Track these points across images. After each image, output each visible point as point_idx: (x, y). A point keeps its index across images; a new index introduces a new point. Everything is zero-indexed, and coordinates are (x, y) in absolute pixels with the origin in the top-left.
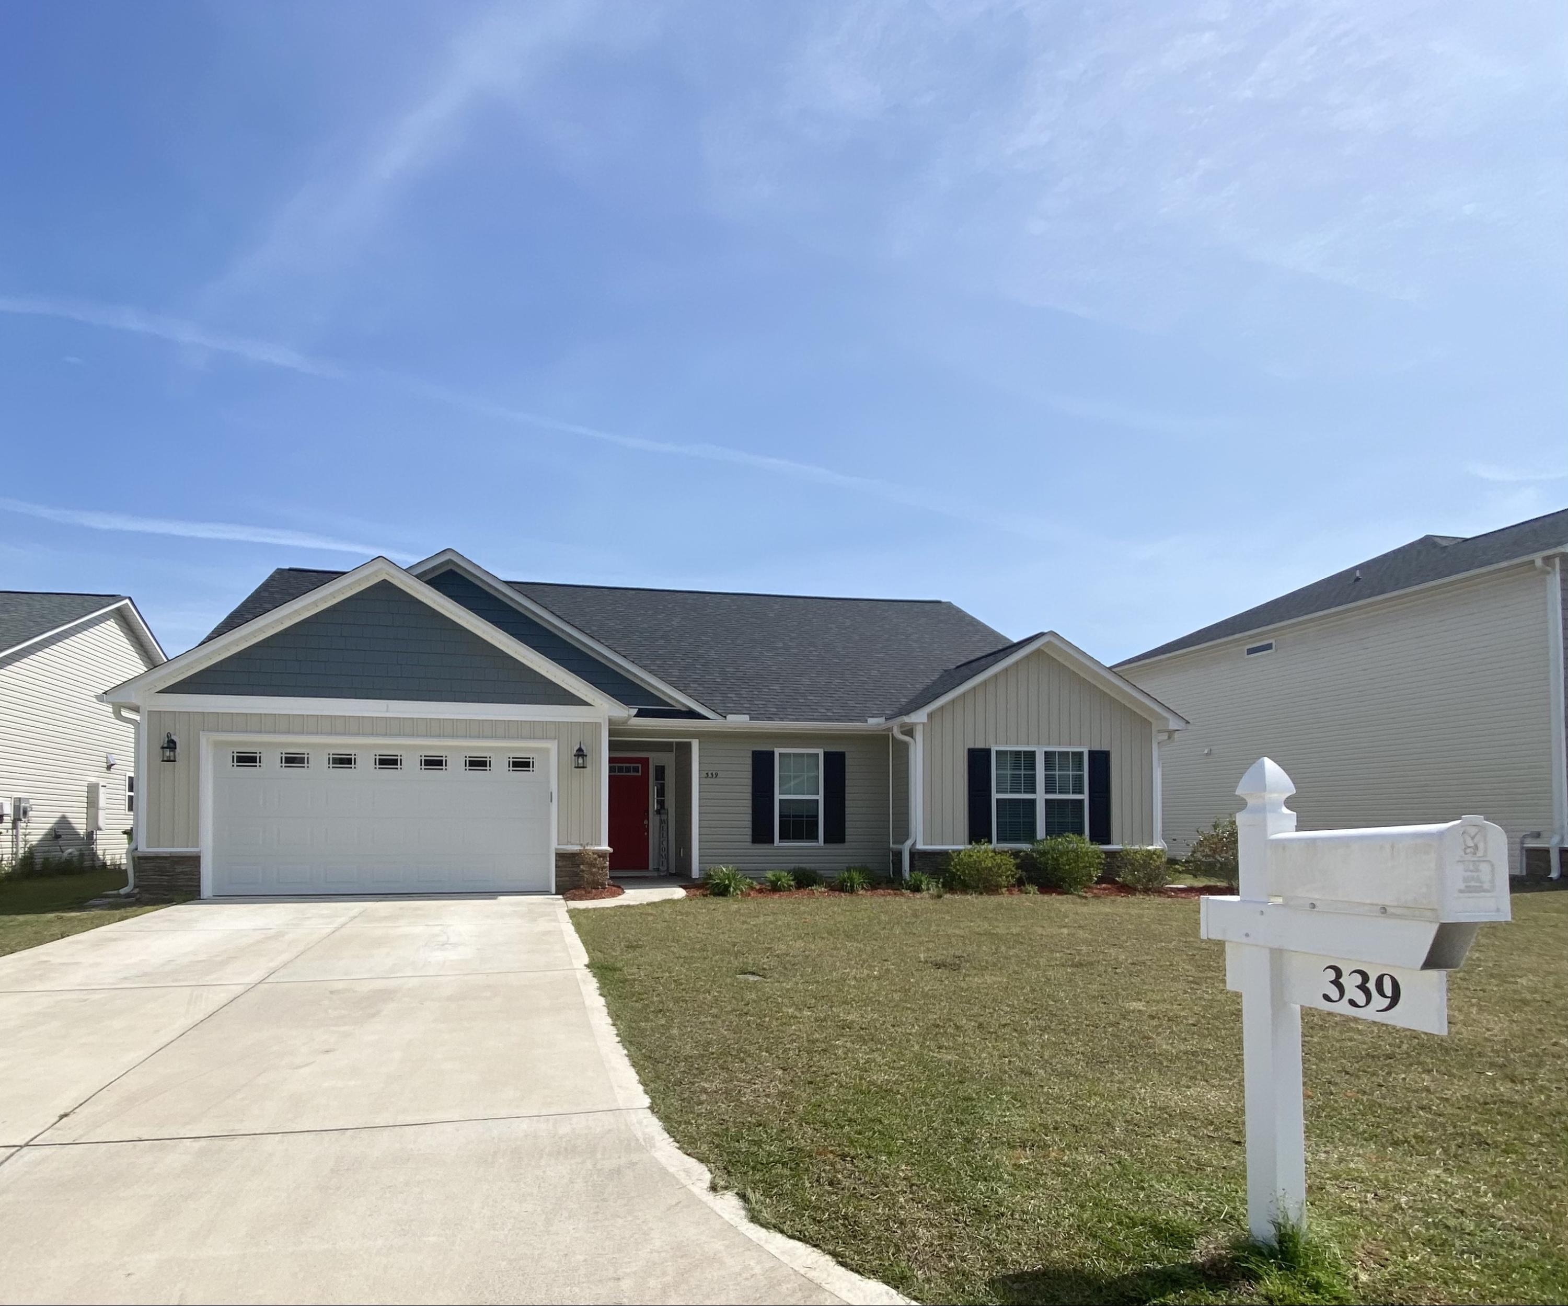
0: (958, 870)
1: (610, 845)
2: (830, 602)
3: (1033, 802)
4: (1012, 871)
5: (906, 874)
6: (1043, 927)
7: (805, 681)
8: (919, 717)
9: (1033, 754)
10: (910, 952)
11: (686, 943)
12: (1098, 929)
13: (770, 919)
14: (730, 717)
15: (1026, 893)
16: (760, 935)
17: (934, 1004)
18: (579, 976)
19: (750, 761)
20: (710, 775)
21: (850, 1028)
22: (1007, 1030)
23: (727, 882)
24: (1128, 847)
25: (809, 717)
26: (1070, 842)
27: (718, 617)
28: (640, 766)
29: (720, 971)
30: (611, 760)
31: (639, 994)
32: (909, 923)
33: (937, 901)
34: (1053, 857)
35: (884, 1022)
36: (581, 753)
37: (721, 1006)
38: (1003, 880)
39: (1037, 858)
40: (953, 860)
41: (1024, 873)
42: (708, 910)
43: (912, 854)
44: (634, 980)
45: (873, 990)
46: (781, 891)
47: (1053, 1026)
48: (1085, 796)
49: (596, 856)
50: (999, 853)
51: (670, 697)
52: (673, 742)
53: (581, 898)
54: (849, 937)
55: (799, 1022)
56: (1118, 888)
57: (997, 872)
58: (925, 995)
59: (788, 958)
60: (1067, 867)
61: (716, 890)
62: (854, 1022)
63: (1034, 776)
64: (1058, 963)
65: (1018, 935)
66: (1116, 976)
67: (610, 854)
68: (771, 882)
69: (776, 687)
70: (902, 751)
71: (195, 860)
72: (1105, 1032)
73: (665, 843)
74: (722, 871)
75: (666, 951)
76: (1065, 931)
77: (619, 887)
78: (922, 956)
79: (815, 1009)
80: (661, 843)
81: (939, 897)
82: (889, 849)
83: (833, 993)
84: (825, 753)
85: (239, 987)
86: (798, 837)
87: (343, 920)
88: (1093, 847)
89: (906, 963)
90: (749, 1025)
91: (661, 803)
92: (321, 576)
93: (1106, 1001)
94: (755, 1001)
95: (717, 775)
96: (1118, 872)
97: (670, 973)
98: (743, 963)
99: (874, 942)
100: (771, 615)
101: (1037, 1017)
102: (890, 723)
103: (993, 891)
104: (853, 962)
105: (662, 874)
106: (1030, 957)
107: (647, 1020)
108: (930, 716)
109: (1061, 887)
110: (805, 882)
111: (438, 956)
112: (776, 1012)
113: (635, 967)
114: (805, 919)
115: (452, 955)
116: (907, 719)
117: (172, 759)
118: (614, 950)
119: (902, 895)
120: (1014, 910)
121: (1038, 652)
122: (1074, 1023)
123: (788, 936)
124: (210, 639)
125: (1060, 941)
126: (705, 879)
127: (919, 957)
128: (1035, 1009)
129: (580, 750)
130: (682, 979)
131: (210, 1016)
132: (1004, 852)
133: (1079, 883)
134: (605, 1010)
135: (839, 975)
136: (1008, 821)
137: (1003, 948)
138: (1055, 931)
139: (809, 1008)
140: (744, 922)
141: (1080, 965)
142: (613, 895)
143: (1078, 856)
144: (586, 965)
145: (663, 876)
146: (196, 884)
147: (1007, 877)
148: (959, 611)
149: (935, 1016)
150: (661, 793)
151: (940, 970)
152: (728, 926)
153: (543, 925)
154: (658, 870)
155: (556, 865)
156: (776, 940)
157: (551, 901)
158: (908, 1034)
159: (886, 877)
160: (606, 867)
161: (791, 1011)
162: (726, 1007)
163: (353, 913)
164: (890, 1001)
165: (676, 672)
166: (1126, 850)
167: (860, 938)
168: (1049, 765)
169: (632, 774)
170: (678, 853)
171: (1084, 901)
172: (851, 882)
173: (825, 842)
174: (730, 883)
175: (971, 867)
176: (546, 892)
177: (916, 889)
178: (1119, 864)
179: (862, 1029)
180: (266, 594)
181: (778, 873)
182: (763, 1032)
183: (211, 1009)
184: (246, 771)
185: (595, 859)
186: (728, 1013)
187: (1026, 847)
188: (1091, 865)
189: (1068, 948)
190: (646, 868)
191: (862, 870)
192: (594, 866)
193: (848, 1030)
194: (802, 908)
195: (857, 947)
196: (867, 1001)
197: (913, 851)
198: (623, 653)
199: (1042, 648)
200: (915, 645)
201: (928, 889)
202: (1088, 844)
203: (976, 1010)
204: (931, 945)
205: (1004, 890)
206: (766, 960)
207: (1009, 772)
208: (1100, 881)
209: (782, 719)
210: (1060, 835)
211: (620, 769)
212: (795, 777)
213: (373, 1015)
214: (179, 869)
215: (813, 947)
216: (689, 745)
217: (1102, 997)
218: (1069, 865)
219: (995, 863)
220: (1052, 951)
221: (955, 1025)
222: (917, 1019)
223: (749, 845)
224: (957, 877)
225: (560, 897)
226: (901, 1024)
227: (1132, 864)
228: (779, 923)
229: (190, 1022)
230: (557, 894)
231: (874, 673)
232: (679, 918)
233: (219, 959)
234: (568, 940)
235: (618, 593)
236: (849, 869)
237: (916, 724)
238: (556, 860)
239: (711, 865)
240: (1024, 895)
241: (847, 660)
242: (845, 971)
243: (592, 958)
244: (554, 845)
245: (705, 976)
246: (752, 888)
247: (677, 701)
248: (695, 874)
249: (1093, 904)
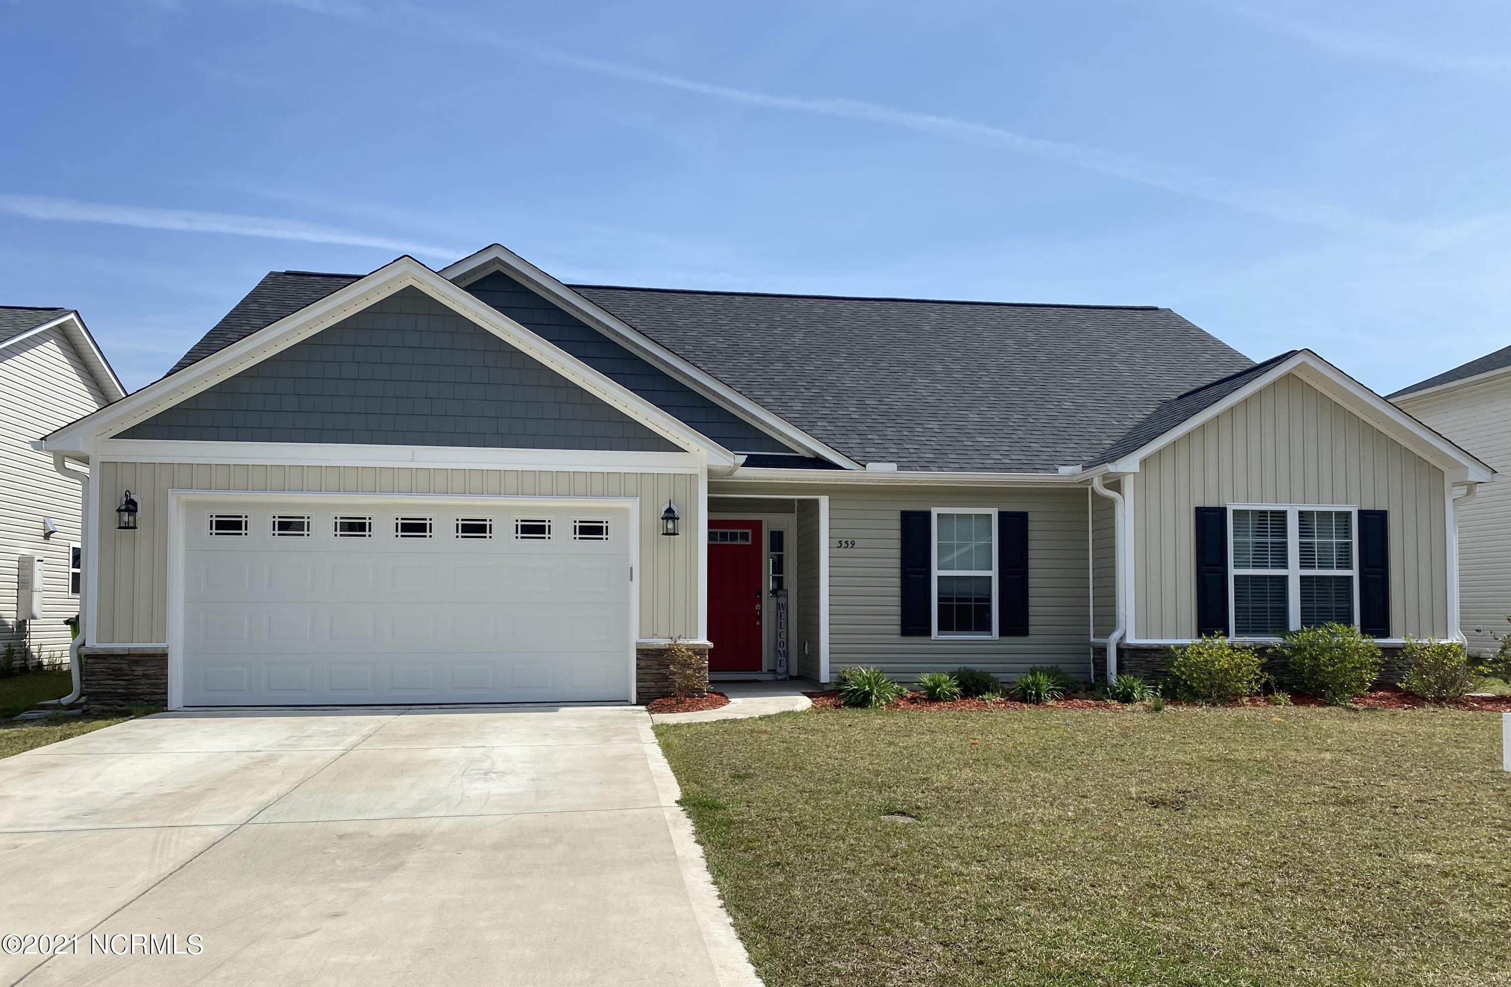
0: (1183, 673)
1: (709, 639)
2: (1007, 310)
3: (1284, 579)
4: (1256, 674)
5: (1113, 679)
6: (1297, 750)
7: (973, 416)
8: (1129, 465)
9: (1281, 516)
10: (1117, 785)
11: (811, 772)
12: (1372, 754)
13: (927, 738)
14: (870, 466)
15: (1276, 704)
16: (912, 761)
17: (1148, 857)
18: (667, 816)
19: (897, 525)
20: (844, 545)
21: (1034, 889)
22: (1248, 890)
23: (867, 688)
24: (1413, 641)
25: (980, 466)
26: (1334, 635)
27: (856, 332)
28: (750, 531)
29: (858, 811)
30: (711, 524)
31: (749, 841)
32: (1115, 746)
33: (1155, 714)
34: (1311, 655)
35: (1081, 881)
36: (671, 515)
37: (860, 858)
38: (1243, 687)
39: (1290, 657)
40: (1176, 659)
41: (1272, 677)
42: (843, 726)
43: (1120, 651)
44: (743, 822)
45: (1066, 837)
46: (941, 700)
47: (1309, 885)
48: (1354, 573)
49: (690, 653)
50: (1239, 650)
51: (790, 439)
52: (793, 500)
53: (670, 710)
54: (1034, 764)
55: (965, 881)
56: (1399, 698)
57: (1235, 676)
58: (1137, 845)
59: (951, 793)
60: (1330, 669)
61: (853, 700)
62: (1040, 881)
63: (1284, 545)
64: (1317, 800)
65: (1263, 761)
66: (1396, 819)
67: (710, 650)
68: (928, 688)
69: (934, 425)
70: (1106, 509)
71: (160, 659)
72: (1379, 895)
73: (784, 635)
74: (861, 674)
75: (786, 783)
76: (1328, 756)
77: (722, 695)
78: (1133, 790)
79: (987, 864)
80: (778, 635)
81: (1158, 709)
82: (1089, 644)
83: (1012, 841)
84: (1000, 513)
85: (218, 829)
86: (964, 626)
87: (354, 738)
88: (1365, 641)
89: (1111, 800)
90: (898, 885)
91: (779, 581)
92: (326, 282)
93: (1381, 851)
94: (906, 852)
95: (853, 544)
96: (1401, 675)
97: (791, 812)
98: (889, 798)
99: (1069, 772)
100: (927, 328)
101: (1287, 874)
102: (1089, 473)
103: (1231, 702)
104: (1039, 799)
105: (779, 677)
106: (1279, 791)
107: (759, 875)
108: (1144, 463)
109: (1322, 696)
110: (973, 689)
111: (478, 788)
112: (935, 867)
113: (744, 803)
114: (974, 739)
115: (497, 788)
116: (1111, 468)
117: (131, 525)
118: (715, 780)
119: (1107, 707)
120: (1259, 727)
121: (1289, 377)
122: (1338, 882)
123: (950, 762)
124: (181, 366)
125: (1320, 770)
126: (839, 684)
127: (1129, 792)
128: (1285, 863)
129: (670, 510)
130: (807, 820)
131: (182, 867)
132: (1245, 648)
133: (1346, 690)
134: (703, 862)
135: (1021, 816)
136: (1250, 606)
137: (1243, 779)
138: (1313, 756)
139: (979, 861)
140: (891, 744)
141: (1347, 802)
142: (714, 705)
143: (1345, 654)
144: (677, 802)
145: (782, 680)
146: (163, 691)
147: (1250, 682)
148: (1181, 321)
149: (1150, 873)
150: (778, 566)
151: (1158, 810)
152: (870, 748)
153: (618, 747)
154: (774, 671)
155: (637, 665)
156: (935, 768)
157: (630, 714)
158: (1113, 896)
159: (1085, 683)
160: (705, 668)
161: (954, 865)
162: (866, 860)
163: (366, 730)
164: (1089, 852)
165: (798, 406)
166: (1411, 645)
167: (1049, 764)
168: (1305, 531)
169: (739, 542)
170: (801, 649)
171: (1353, 714)
172: (1037, 689)
173: (1001, 634)
174: (872, 690)
175: (1201, 669)
176: (623, 702)
177: (1126, 698)
178: (1401, 665)
179: (1051, 890)
180: (254, 306)
181: (936, 676)
182: (917, 895)
183: (183, 857)
184: (228, 541)
185: (690, 657)
186: (870, 868)
187: (1275, 641)
188: (1363, 666)
189: (1331, 780)
190: (757, 667)
191: (1052, 672)
192: (688, 666)
193: (1031, 891)
194: (970, 724)
195: (1045, 778)
196: (1060, 852)
197: (1123, 647)
198: (728, 381)
199: (1296, 373)
200: (1122, 367)
201: (1142, 699)
202: (1359, 638)
203: (1205, 864)
204: (1146, 776)
205: (1245, 699)
206: (921, 795)
207: (1250, 540)
208: (1377, 686)
209: (941, 468)
210: (1319, 624)
211: (724, 536)
212: (960, 547)
213: (395, 868)
214: (139, 670)
215: (985, 779)
216: (816, 503)
217: (1376, 847)
218: (1333, 666)
219: (1233, 663)
220: (1309, 783)
221: (1177, 884)
222: (1124, 876)
223: (898, 637)
224: (1182, 683)
225: (643, 708)
226: (1103, 883)
227: (1419, 665)
228: (939, 744)
229: (155, 875)
230: (638, 704)
231: (1067, 405)
232: (802, 736)
233: (192, 790)
234: (653, 766)
235: (721, 299)
236: (1033, 672)
237: (1125, 474)
238: (637, 659)
239: (847, 665)
240: (1272, 708)
241: (1031, 388)
242: (1029, 811)
243: (685, 792)
244: (635, 638)
245: (838, 817)
246: (902, 697)
247: (800, 445)
248: (825, 676)
249: (1365, 720)
